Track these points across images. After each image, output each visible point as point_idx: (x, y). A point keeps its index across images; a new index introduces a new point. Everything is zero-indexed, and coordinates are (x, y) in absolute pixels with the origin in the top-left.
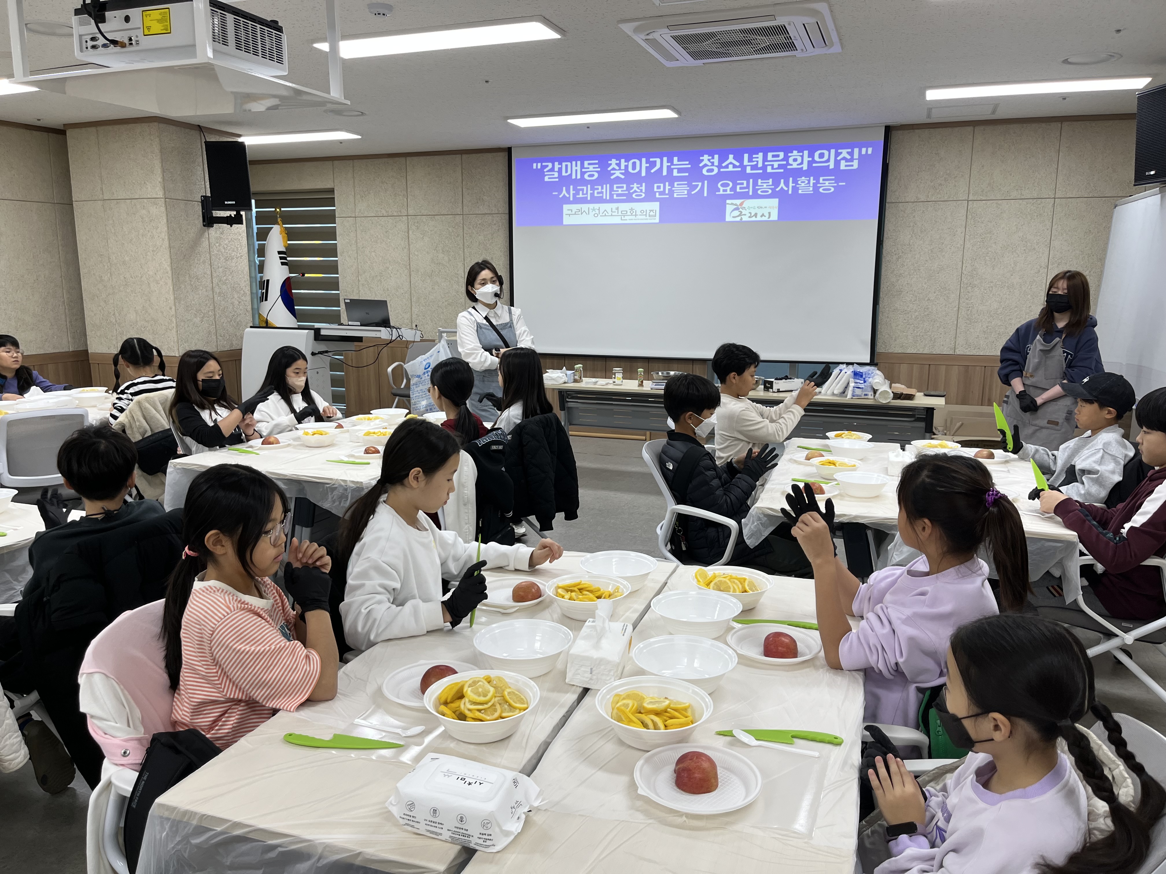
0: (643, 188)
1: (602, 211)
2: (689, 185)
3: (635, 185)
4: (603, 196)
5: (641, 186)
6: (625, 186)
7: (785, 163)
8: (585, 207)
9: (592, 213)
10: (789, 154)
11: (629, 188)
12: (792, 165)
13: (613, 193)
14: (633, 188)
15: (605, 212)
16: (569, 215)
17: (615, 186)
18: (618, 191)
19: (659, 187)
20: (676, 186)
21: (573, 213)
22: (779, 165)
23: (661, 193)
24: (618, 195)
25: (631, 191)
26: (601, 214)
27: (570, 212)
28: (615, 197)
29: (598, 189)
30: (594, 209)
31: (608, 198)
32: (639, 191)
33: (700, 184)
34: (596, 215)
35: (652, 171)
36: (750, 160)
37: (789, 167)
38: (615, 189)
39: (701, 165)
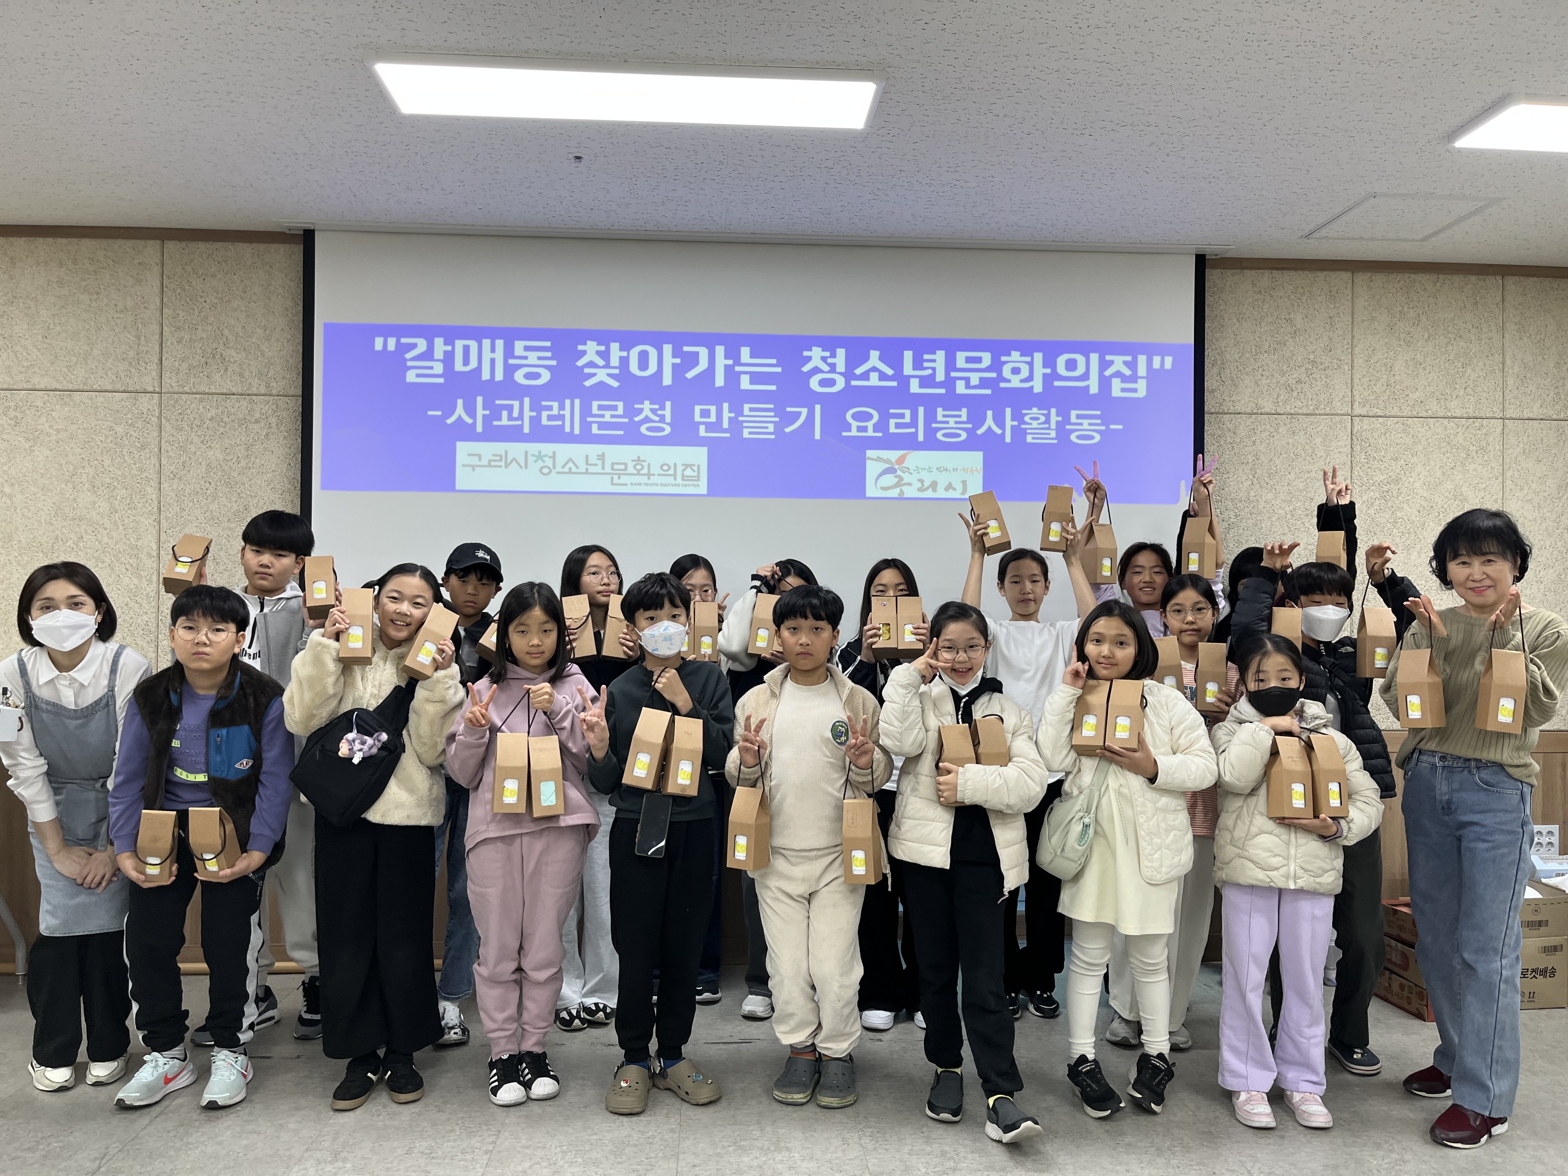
0: (667, 413)
1: (560, 462)
2: (779, 411)
3: (647, 406)
4: (563, 426)
5: (663, 408)
6: (620, 405)
7: (994, 375)
8: (516, 449)
9: (534, 466)
10: (1003, 359)
11: (630, 412)
12: (1009, 381)
13: (589, 419)
14: (641, 411)
15: (570, 464)
16: (473, 467)
17: (595, 404)
18: (603, 416)
19: (705, 414)
20: (746, 412)
21: (484, 462)
22: (981, 379)
23: (710, 427)
24: (602, 426)
25: (637, 419)
26: (559, 468)
27: (474, 461)
28: (595, 429)
29: (550, 408)
30: (540, 457)
31: (577, 431)
32: (657, 419)
33: (804, 411)
34: (546, 471)
35: (690, 375)
36: (918, 364)
37: (1002, 385)
38: (595, 411)
39: (805, 369)
